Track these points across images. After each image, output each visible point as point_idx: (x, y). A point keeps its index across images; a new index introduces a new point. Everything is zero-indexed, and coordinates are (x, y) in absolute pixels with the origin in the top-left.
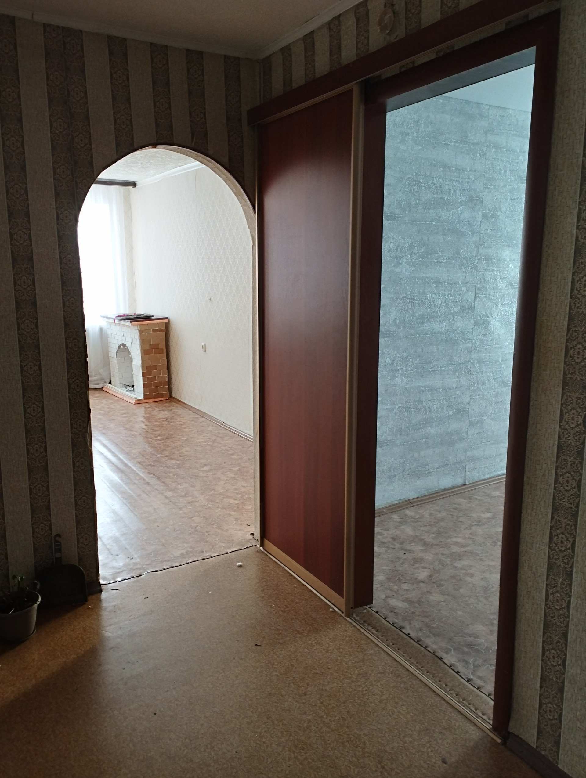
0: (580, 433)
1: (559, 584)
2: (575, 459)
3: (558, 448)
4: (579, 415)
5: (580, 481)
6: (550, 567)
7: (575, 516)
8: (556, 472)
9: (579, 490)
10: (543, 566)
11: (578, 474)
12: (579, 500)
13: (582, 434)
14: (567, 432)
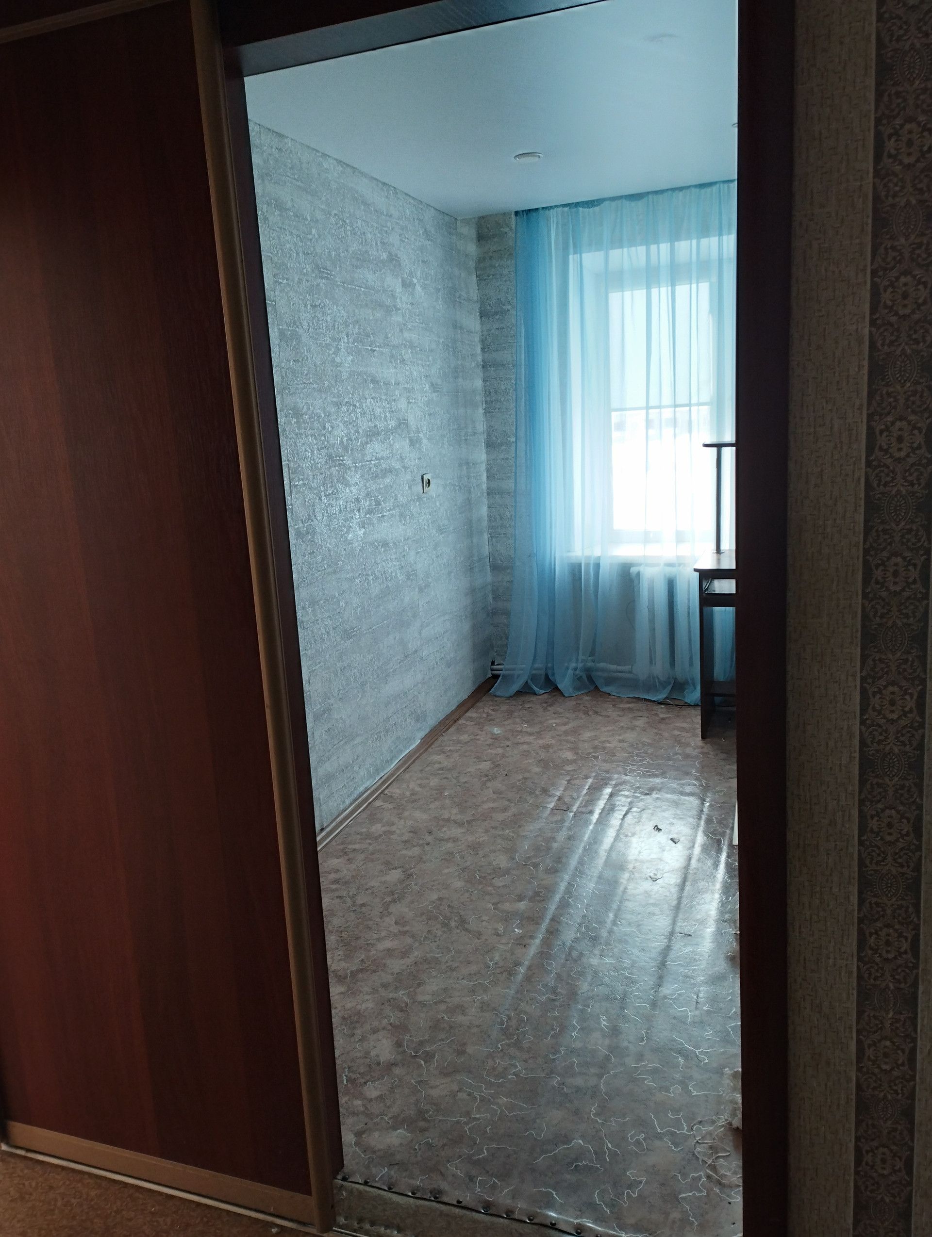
0: (910, 727)
1: (887, 1024)
2: (905, 779)
3: (861, 765)
4: (906, 694)
5: (919, 819)
6: (864, 995)
7: (914, 887)
8: (860, 811)
9: (919, 836)
10: (848, 998)
11: (914, 807)
12: (921, 856)
13: (916, 731)
14: (880, 730)
